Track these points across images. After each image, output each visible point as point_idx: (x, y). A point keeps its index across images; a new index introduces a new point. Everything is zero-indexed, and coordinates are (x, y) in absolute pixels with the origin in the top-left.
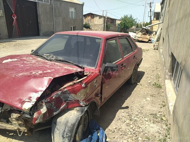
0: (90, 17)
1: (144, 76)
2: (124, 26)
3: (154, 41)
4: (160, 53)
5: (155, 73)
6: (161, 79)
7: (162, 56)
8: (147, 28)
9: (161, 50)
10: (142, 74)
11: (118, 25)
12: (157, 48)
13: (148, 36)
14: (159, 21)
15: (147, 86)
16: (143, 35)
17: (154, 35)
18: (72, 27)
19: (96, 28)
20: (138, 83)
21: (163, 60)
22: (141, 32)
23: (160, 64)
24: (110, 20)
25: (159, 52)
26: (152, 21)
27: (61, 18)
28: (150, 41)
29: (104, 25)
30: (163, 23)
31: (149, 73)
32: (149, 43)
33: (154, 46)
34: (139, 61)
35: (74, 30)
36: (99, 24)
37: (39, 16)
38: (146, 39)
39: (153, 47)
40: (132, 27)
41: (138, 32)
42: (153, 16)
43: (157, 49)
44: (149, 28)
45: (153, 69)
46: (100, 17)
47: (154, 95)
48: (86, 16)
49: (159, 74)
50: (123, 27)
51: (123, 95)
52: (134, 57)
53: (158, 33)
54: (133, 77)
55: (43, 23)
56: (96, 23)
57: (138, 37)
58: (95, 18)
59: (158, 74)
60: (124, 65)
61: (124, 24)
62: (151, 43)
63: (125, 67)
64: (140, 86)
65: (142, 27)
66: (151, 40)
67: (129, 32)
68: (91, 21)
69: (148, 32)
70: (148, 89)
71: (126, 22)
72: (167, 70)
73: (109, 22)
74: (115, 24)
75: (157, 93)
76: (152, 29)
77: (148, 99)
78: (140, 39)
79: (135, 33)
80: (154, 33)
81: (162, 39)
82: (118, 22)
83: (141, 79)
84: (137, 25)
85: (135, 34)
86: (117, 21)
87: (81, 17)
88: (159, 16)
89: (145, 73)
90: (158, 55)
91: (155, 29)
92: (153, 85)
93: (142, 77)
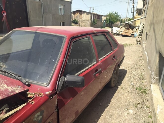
0: (78, 13)
1: (126, 76)
2: (110, 21)
3: (136, 35)
4: (143, 48)
5: (138, 71)
6: (145, 81)
7: (146, 52)
8: (130, 23)
9: (144, 45)
10: (124, 73)
11: (104, 20)
12: (140, 42)
13: (131, 31)
14: (141, 17)
15: (129, 90)
16: (126, 30)
17: (136, 30)
18: (61, 23)
19: (84, 24)
20: (119, 87)
21: (147, 57)
22: (124, 26)
23: (143, 61)
24: (96, 16)
25: (141, 46)
26: (135, 17)
27: (51, 15)
28: (132, 35)
29: (91, 21)
30: (146, 17)
31: (132, 72)
32: (132, 37)
33: (137, 40)
34: (120, 61)
35: (63, 25)
36: (86, 19)
37: (29, 12)
38: (129, 34)
39: (135, 42)
40: (116, 22)
41: (121, 27)
42: (135, 12)
43: (140, 44)
44: (132, 23)
45: (136, 67)
46: (88, 13)
47: (138, 106)
48: (75, 12)
49: (143, 73)
50: (108, 22)
51: (100, 104)
52: (114, 57)
53: (140, 28)
54: (113, 80)
55: (32, 19)
56: (84, 19)
57: (121, 32)
58: (83, 15)
59: (141, 74)
60: (99, 70)
61: (109, 19)
62: (134, 37)
63: (100, 72)
64: (122, 91)
65: (126, 22)
66: (134, 34)
67: (114, 27)
68: (79, 17)
69: (131, 27)
70: (130, 94)
71: (111, 17)
72: (153, 73)
73: (95, 18)
74: (102, 20)
75: (141, 101)
76: (135, 24)
77: (131, 111)
78: (124, 34)
79: (119, 27)
80: (137, 28)
81: (145, 34)
82: (104, 18)
83: (123, 79)
84: (122, 20)
85: (119, 29)
86: (102, 17)
87: (69, 14)
88: (141, 12)
89: (128, 72)
90: (141, 50)
91: (137, 24)
92: (137, 89)
93: (124, 78)
